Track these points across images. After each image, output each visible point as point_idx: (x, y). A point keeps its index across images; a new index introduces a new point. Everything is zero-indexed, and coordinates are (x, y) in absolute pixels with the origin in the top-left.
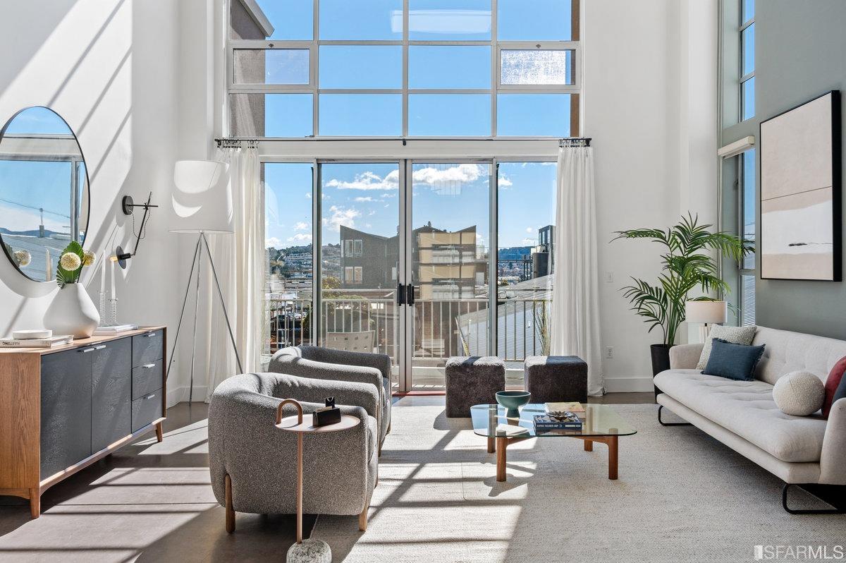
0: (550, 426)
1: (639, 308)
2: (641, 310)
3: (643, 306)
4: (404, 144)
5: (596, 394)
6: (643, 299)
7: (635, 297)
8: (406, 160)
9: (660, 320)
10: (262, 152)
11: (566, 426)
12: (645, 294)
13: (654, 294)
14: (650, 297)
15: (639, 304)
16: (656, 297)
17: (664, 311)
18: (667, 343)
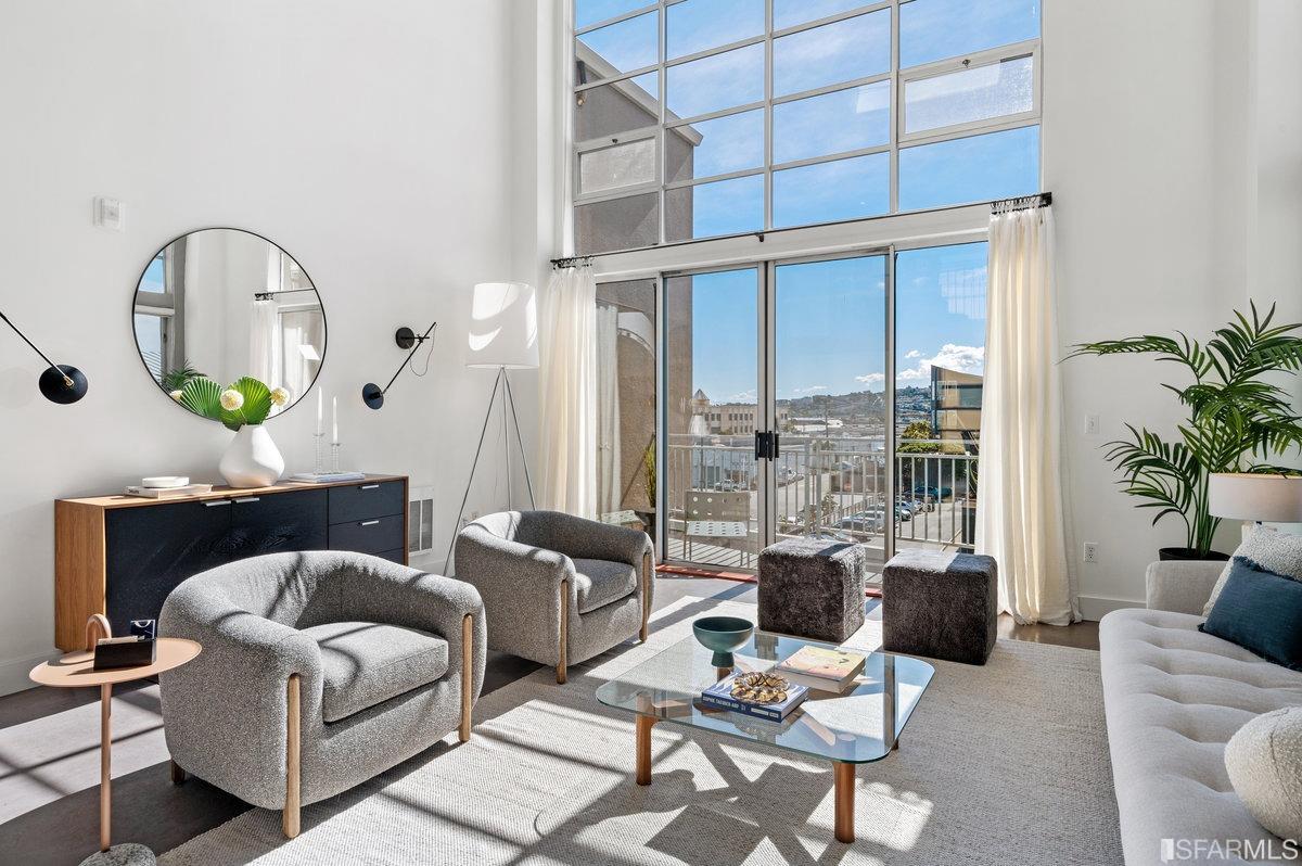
0: (725, 703)
1: (1133, 481)
2: (1136, 485)
3: (1140, 477)
4: (762, 240)
5: (1052, 620)
6: (1140, 464)
7: (1124, 462)
8: (766, 263)
9: (1179, 504)
10: (599, 269)
11: (753, 710)
12: (1146, 455)
13: (1168, 457)
14: (1157, 462)
15: (1132, 473)
16: (1171, 461)
17: (1189, 489)
18: (1194, 546)
